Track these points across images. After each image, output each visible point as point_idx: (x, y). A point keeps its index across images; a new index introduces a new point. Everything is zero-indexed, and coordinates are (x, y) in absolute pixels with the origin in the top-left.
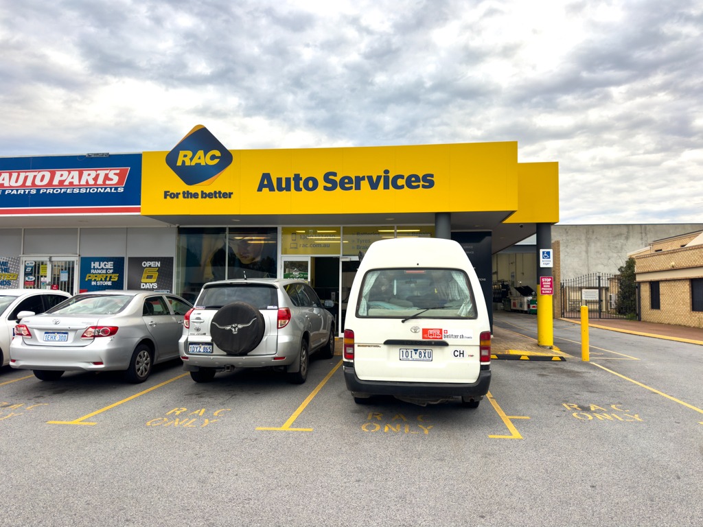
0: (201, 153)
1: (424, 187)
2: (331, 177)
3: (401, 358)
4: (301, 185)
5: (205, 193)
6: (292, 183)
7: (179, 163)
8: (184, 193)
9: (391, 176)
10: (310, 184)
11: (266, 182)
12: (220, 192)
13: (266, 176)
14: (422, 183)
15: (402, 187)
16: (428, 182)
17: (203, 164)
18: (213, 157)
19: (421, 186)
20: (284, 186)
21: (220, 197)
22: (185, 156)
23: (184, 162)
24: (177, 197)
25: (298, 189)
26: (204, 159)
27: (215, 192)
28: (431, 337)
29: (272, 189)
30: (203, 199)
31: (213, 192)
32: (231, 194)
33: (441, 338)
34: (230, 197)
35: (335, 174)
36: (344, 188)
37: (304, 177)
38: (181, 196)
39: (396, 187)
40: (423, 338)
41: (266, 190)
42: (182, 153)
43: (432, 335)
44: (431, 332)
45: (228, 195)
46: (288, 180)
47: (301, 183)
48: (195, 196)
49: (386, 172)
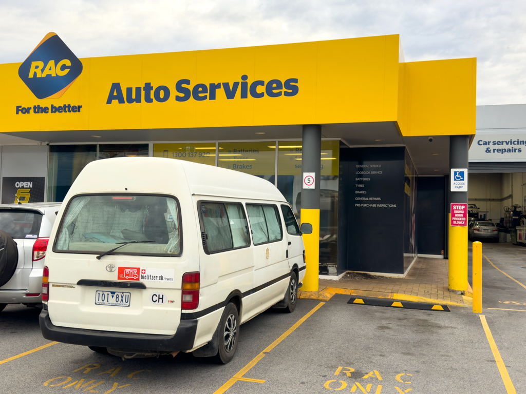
0: (52, 63)
1: (286, 94)
2: (184, 86)
3: (97, 301)
4: (152, 96)
5: (55, 107)
6: (143, 93)
7: (31, 76)
8: (35, 107)
9: (250, 82)
10: (162, 94)
11: (116, 94)
12: (69, 106)
13: (116, 86)
14: (284, 90)
15: (262, 95)
16: (291, 87)
17: (54, 75)
18: (64, 67)
19: (283, 93)
20: (134, 97)
21: (69, 111)
22: (37, 67)
23: (35, 73)
24: (29, 113)
25: (148, 100)
26: (54, 69)
27: (65, 105)
28: (127, 277)
29: (121, 101)
30: (53, 113)
31: (62, 106)
32: (80, 107)
33: (138, 279)
34: (79, 111)
35: (188, 82)
36: (197, 98)
37: (155, 86)
38: (32, 111)
39: (256, 95)
40: (119, 278)
41: (115, 102)
42: (34, 64)
43: (128, 275)
44: (127, 271)
45: (78, 109)
46: (138, 90)
47: (152, 93)
48: (45, 110)
49: (245, 77)
